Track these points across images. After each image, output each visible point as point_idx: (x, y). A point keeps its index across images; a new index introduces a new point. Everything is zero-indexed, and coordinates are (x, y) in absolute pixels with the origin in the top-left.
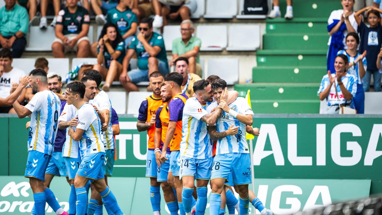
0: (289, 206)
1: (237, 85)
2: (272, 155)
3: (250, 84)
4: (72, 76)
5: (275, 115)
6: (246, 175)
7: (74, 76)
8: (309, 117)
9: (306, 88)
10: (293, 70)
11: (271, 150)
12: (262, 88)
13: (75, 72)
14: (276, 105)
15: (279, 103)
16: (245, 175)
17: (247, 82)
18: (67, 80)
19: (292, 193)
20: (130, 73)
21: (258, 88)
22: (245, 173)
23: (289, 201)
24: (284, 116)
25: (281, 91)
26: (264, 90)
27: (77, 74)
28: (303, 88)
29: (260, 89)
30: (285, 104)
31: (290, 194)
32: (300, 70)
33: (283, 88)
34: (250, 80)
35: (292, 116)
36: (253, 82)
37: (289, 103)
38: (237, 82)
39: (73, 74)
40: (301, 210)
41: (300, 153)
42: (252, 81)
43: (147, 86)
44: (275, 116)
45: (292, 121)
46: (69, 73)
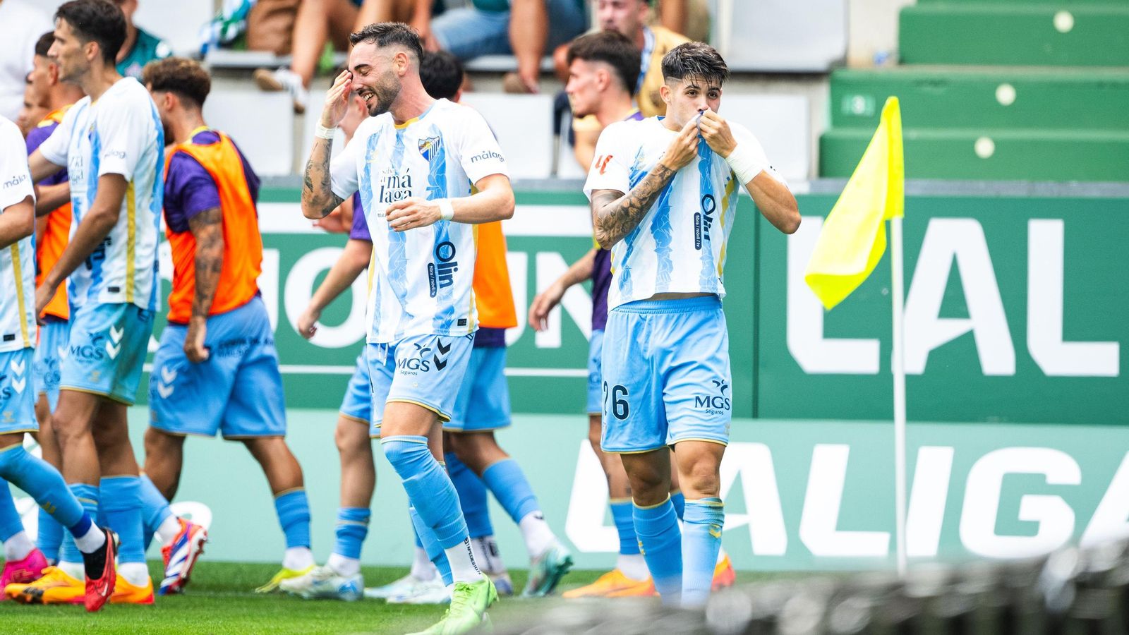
0: (1031, 528)
1: (841, 74)
2: (969, 338)
3: (890, 69)
4: (224, 31)
5: (982, 184)
6: (708, 406)
7: (232, 32)
8: (1108, 195)
9: (1101, 85)
10: (1050, 20)
11: (965, 315)
12: (935, 83)
13: (234, 19)
14: (985, 148)
15: (997, 143)
16: (702, 404)
17: (879, 61)
18: (205, 49)
19: (1042, 477)
20: (441, 23)
21: (920, 83)
22: (702, 399)
23: (1031, 507)
24: (1016, 189)
25: (1006, 95)
26: (940, 91)
27: (242, 25)
28: (1086, 85)
29: (928, 89)
30: (1019, 146)
31: (1037, 484)
32: (1079, 20)
33: (1015, 84)
34: (889, 56)
35: (1047, 189)
36: (902, 61)
37: (1035, 144)
38: (842, 63)
39: (227, 24)
40: (1075, 540)
41: (1074, 330)
42: (895, 57)
43: (500, 74)
44: (982, 188)
45: (1046, 209)
46: (214, 21)
